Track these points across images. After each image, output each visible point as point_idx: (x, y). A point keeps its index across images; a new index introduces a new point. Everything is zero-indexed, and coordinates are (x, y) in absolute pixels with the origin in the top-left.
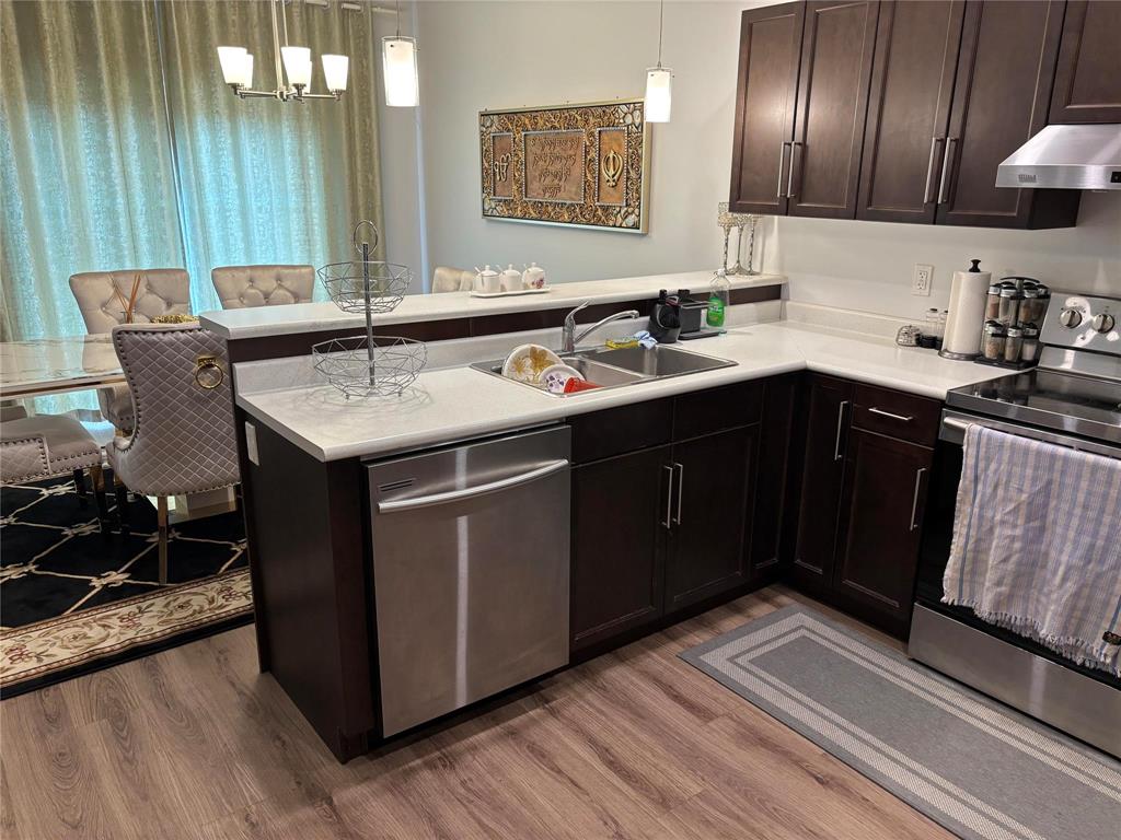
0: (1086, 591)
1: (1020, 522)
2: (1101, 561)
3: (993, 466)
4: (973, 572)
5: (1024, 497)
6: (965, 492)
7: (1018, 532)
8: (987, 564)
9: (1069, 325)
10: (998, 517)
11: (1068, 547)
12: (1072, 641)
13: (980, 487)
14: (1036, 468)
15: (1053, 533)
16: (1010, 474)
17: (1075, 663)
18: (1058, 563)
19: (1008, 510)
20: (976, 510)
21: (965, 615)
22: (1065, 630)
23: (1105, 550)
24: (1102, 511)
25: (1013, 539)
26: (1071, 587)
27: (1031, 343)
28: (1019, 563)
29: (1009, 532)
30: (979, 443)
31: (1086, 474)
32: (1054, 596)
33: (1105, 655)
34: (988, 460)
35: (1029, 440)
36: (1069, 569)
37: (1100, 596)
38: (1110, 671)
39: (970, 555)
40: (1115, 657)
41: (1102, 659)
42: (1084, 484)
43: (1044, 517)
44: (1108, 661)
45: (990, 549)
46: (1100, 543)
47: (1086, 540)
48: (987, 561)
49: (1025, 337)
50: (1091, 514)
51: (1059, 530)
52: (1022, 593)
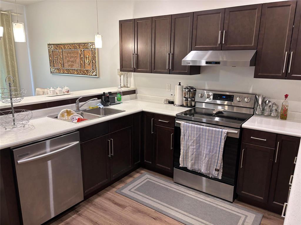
0: (210, 160)
1: (195, 144)
2: (213, 152)
3: (187, 132)
4: (186, 158)
5: (195, 138)
6: (182, 138)
7: (195, 147)
8: (189, 156)
9: (201, 97)
10: (190, 144)
11: (205, 149)
12: (208, 172)
13: (185, 137)
14: (197, 131)
15: (202, 146)
16: (191, 133)
17: (210, 177)
18: (204, 153)
19: (192, 142)
20: (185, 143)
21: (185, 169)
22: (207, 170)
23: (213, 149)
24: (211, 140)
25: (194, 149)
26: (207, 159)
27: (194, 102)
28: (196, 155)
29: (192, 147)
30: (184, 126)
31: (207, 132)
32: (204, 162)
33: (216, 174)
34: (186, 130)
35: (195, 125)
36: (206, 154)
37: (213, 160)
38: (217, 178)
39: (185, 154)
40: (218, 174)
41: (215, 175)
42: (207, 134)
43: (200, 143)
44: (217, 175)
45: (189, 152)
46: (212, 148)
47: (209, 147)
48: (189, 155)
49: (192, 100)
50: (209, 141)
51: (203, 146)
52: (197, 162)
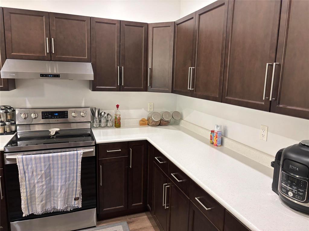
0: (67, 190)
2: (69, 181)
3: (30, 167)
4: (31, 202)
5: (43, 172)
6: (22, 178)
9: (25, 118)
11: (60, 181)
12: (66, 206)
13: (27, 175)
14: (44, 162)
15: (54, 178)
16: (36, 167)
18: (58, 186)
19: (39, 178)
20: (27, 182)
24: (66, 167)
25: (43, 186)
26: (63, 191)
28: (46, 192)
29: (41, 184)
30: (23, 161)
31: (59, 158)
32: (59, 196)
34: (27, 165)
36: (61, 186)
37: (71, 189)
38: (78, 207)
39: (29, 197)
42: (60, 162)
43: (50, 175)
45: (35, 192)
46: (68, 176)
47: (64, 176)
48: (35, 196)
50: (64, 169)
52: (49, 200)
